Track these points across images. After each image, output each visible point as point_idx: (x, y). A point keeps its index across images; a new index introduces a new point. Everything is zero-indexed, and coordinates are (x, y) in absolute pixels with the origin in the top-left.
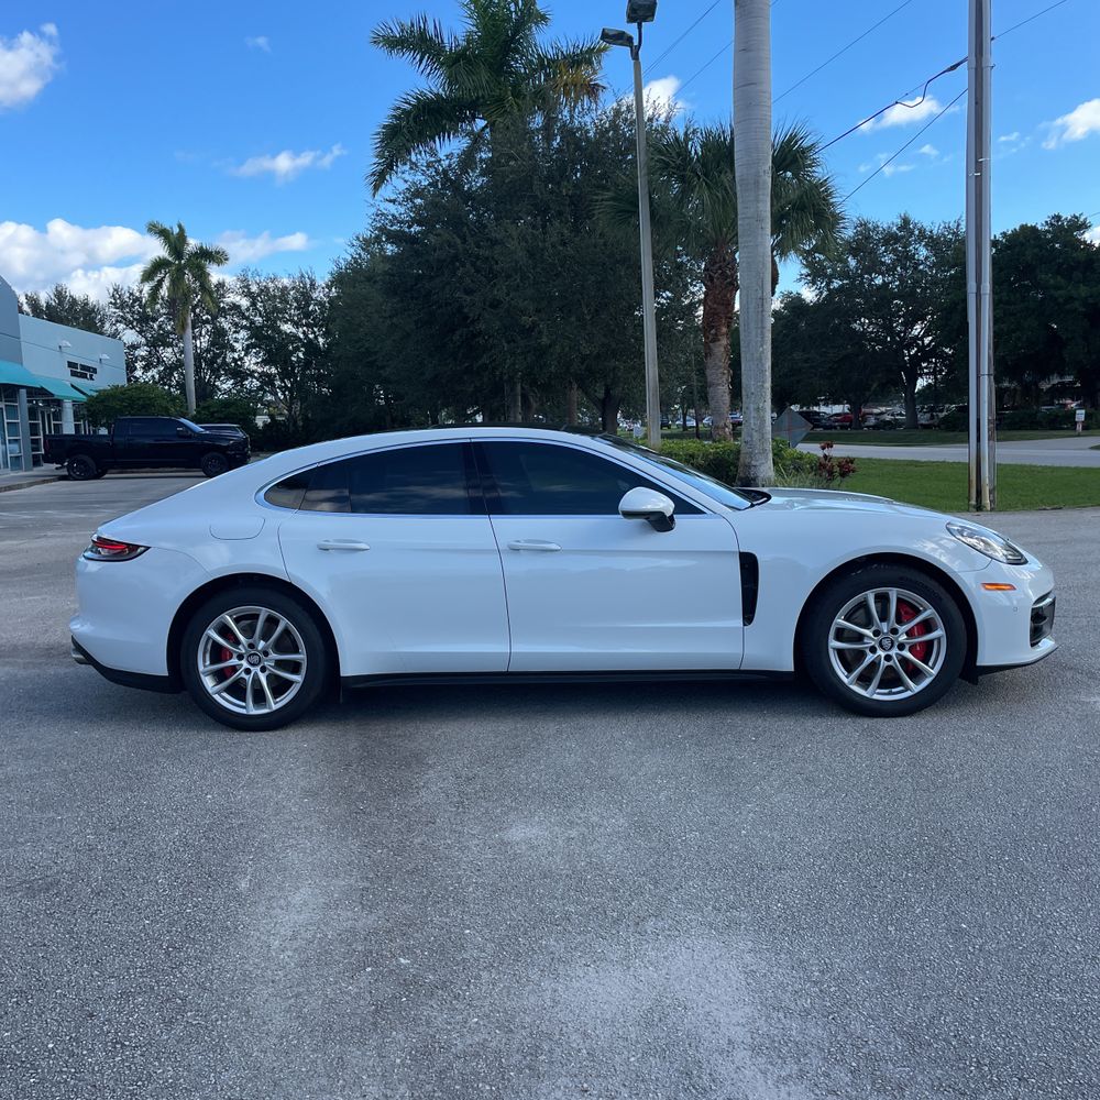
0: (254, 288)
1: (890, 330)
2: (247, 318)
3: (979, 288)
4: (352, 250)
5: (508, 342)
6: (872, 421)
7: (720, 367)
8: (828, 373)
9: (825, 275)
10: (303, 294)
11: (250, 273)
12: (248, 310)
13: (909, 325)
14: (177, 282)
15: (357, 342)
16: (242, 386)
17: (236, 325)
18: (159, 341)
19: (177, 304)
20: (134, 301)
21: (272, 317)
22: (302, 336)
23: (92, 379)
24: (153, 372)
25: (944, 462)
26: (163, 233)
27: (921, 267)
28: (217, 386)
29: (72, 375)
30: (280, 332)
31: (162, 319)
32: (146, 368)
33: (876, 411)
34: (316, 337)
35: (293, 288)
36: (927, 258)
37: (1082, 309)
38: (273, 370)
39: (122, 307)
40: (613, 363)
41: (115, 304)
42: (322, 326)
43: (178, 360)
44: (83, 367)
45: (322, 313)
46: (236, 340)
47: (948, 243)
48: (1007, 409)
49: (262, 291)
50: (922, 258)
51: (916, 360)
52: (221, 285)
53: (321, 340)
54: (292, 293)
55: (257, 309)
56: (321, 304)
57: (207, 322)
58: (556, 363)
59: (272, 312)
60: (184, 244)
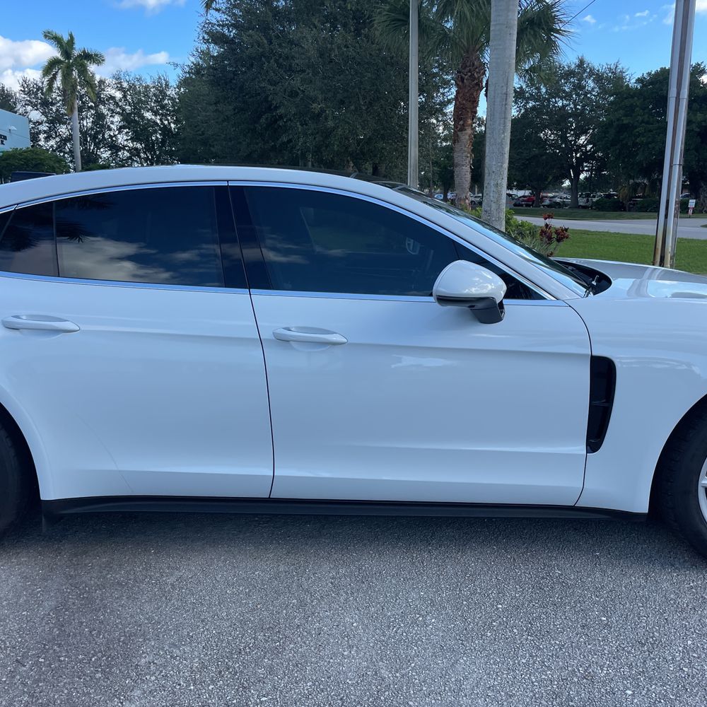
0: (125, 85)
1: (564, 139)
2: (120, 107)
3: (678, 94)
4: (193, 59)
5: (302, 125)
6: (547, 202)
7: (465, 151)
8: (522, 167)
9: (524, 98)
10: (161, 92)
11: (122, 73)
12: (120, 100)
13: (578, 136)
14: (66, 77)
15: (196, 127)
16: (117, 155)
17: (113, 111)
18: (56, 120)
19: (69, 92)
20: (38, 90)
21: (138, 106)
22: (159, 122)
24: (52, 142)
25: (608, 232)
26: (57, 40)
27: (589, 96)
28: (99, 155)
30: (143, 117)
31: (58, 105)
32: (47, 139)
33: (550, 195)
34: (169, 123)
35: (154, 87)
36: (593, 89)
37: (698, 130)
38: (139, 146)
39: (29, 93)
40: (381, 144)
41: (24, 91)
42: (173, 116)
43: (71, 135)
45: (173, 106)
46: (112, 123)
47: (608, 79)
48: (639, 197)
49: (131, 87)
50: (590, 89)
51: (580, 161)
52: (102, 82)
53: (173, 126)
54: (152, 90)
55: (127, 100)
56: (172, 99)
57: (91, 107)
58: (338, 143)
59: (138, 103)
60: (73, 48)
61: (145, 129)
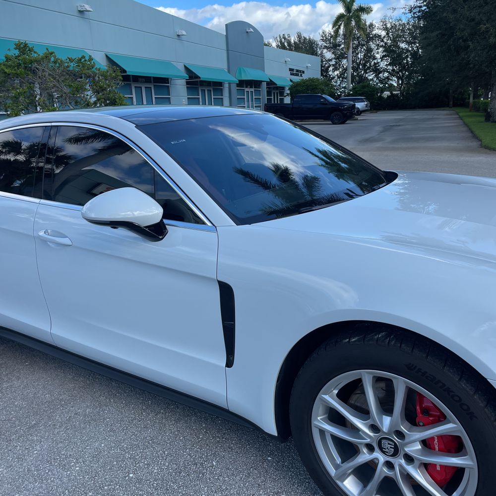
0: (389, 26)
2: (384, 42)
11: (387, 18)
12: (384, 37)
14: (347, 25)
17: (378, 45)
18: (340, 57)
19: (348, 35)
20: (331, 38)
21: (396, 40)
22: (410, 49)
23: (301, 76)
24: (337, 73)
29: (291, 75)
30: (399, 47)
31: (342, 46)
32: (334, 70)
34: (418, 49)
38: (394, 68)
39: (326, 41)
41: (323, 40)
44: (297, 71)
46: (378, 53)
49: (392, 26)
52: (371, 25)
54: (407, 26)
55: (389, 36)
57: (364, 45)
59: (397, 37)
60: (352, 5)
61: (400, 55)
